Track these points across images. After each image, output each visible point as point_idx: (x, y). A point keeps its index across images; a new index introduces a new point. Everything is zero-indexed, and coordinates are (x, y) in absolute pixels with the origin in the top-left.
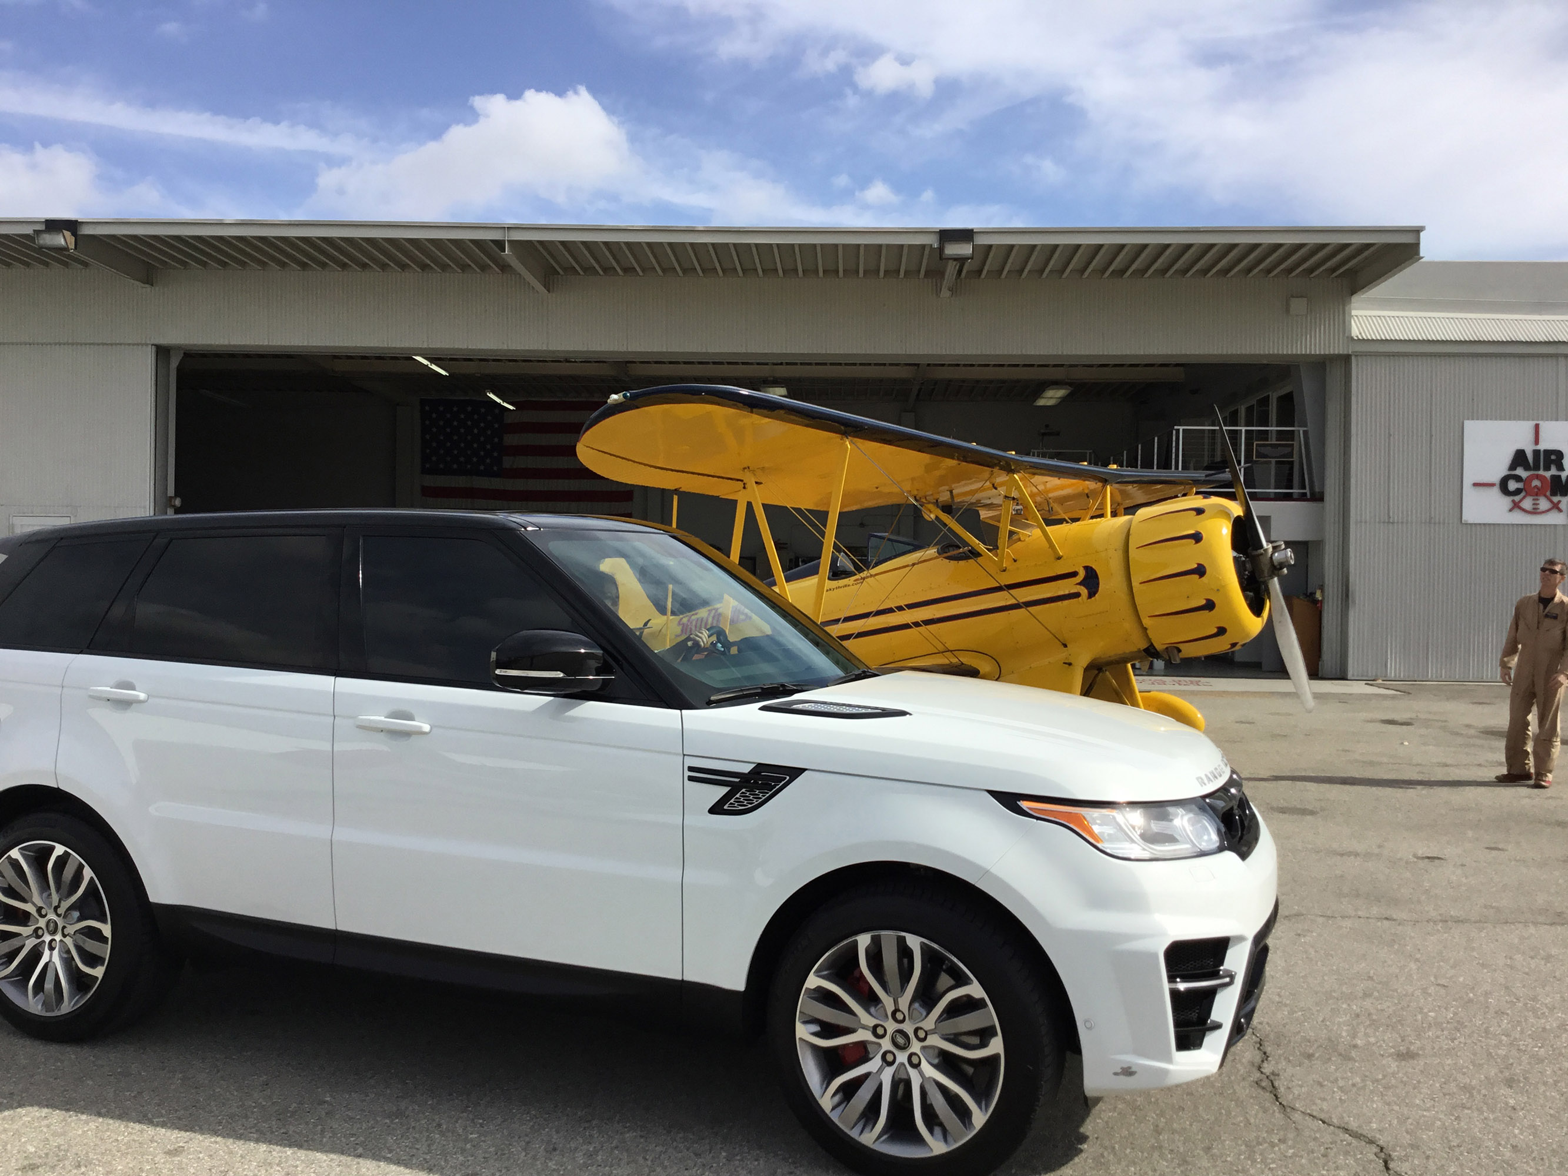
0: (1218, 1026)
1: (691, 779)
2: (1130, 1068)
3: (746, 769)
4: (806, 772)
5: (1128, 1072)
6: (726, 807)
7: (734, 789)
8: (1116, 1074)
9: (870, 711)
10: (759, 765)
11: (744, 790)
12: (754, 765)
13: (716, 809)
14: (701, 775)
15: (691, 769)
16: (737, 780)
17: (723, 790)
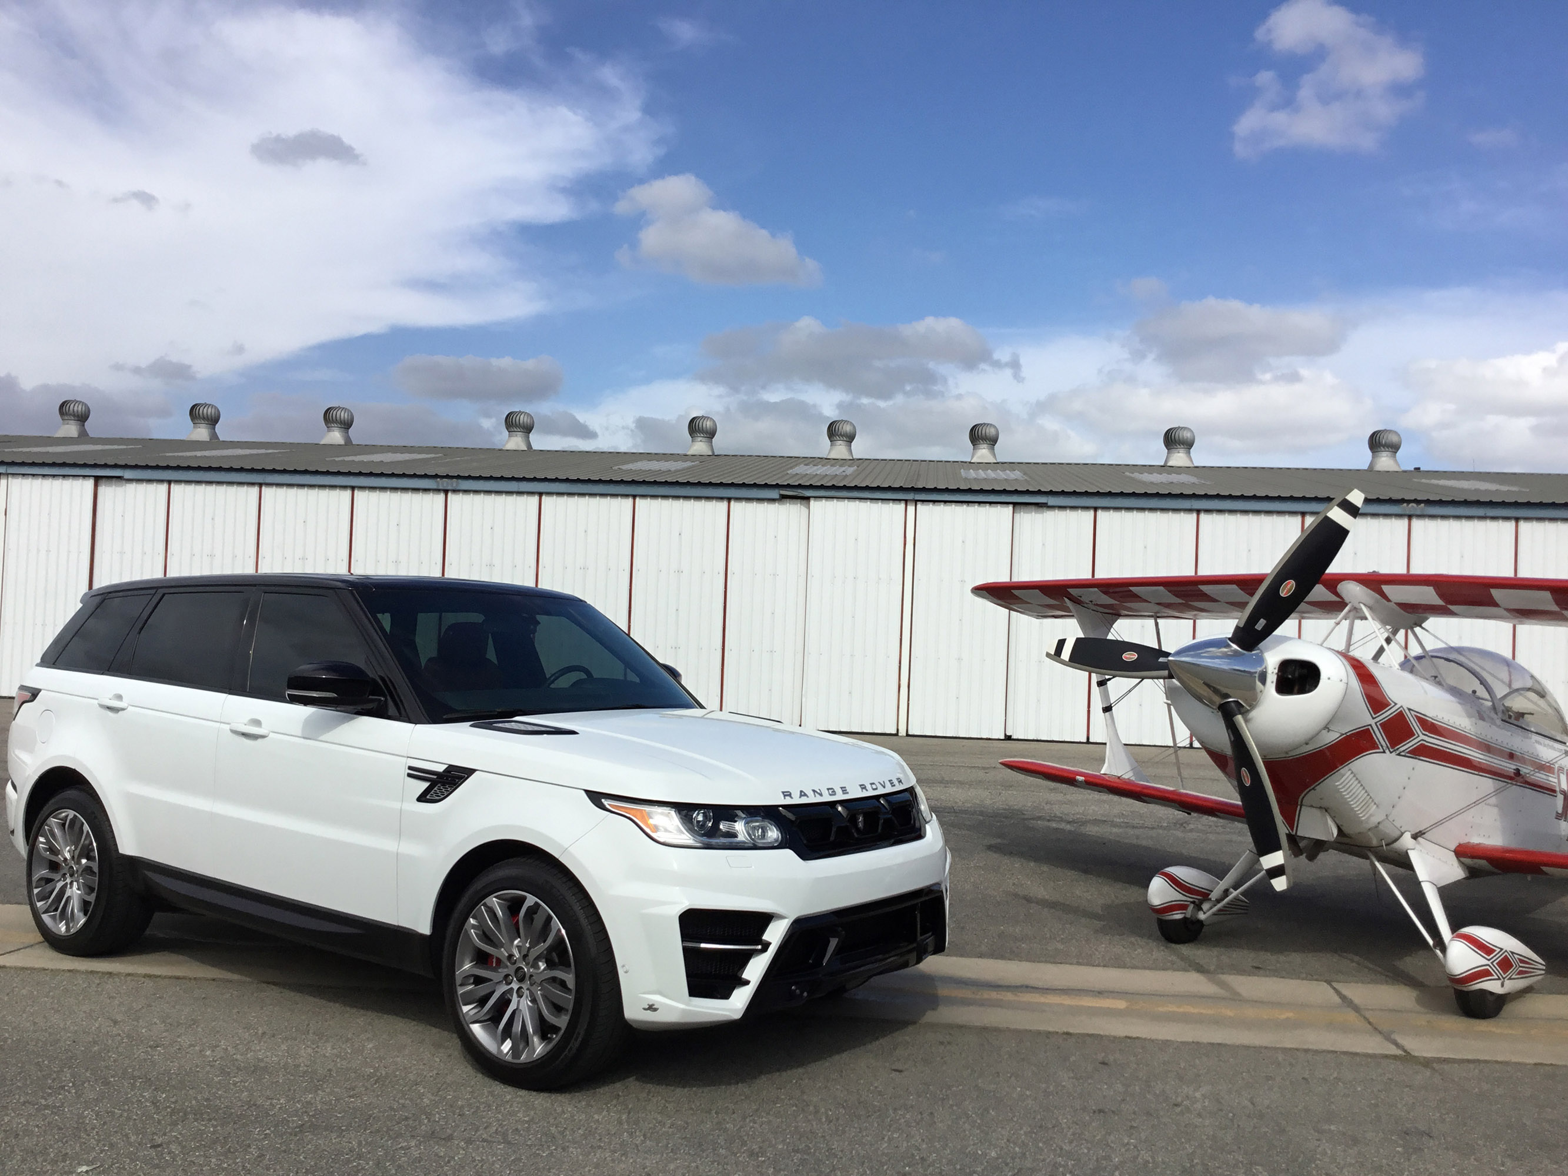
0: (747, 983)
1: (409, 775)
2: (653, 1005)
3: (441, 768)
4: (477, 772)
5: (651, 1008)
6: (428, 797)
7: (433, 784)
8: (645, 1009)
9: (548, 729)
10: (450, 766)
11: (439, 785)
12: (447, 766)
13: (422, 798)
14: (416, 773)
15: (410, 768)
16: (435, 777)
17: (426, 785)
